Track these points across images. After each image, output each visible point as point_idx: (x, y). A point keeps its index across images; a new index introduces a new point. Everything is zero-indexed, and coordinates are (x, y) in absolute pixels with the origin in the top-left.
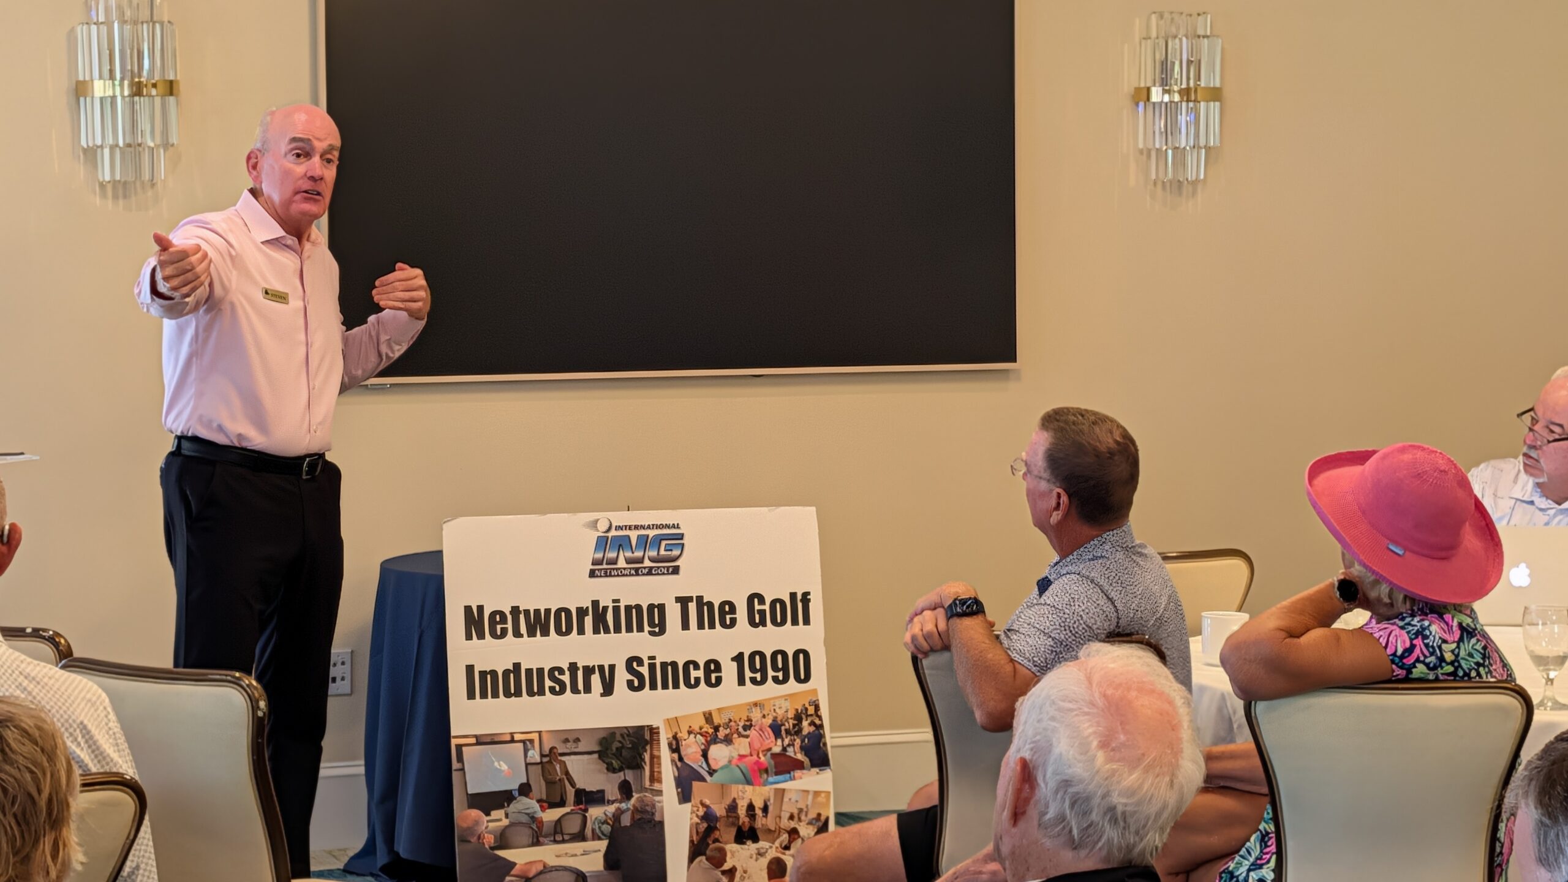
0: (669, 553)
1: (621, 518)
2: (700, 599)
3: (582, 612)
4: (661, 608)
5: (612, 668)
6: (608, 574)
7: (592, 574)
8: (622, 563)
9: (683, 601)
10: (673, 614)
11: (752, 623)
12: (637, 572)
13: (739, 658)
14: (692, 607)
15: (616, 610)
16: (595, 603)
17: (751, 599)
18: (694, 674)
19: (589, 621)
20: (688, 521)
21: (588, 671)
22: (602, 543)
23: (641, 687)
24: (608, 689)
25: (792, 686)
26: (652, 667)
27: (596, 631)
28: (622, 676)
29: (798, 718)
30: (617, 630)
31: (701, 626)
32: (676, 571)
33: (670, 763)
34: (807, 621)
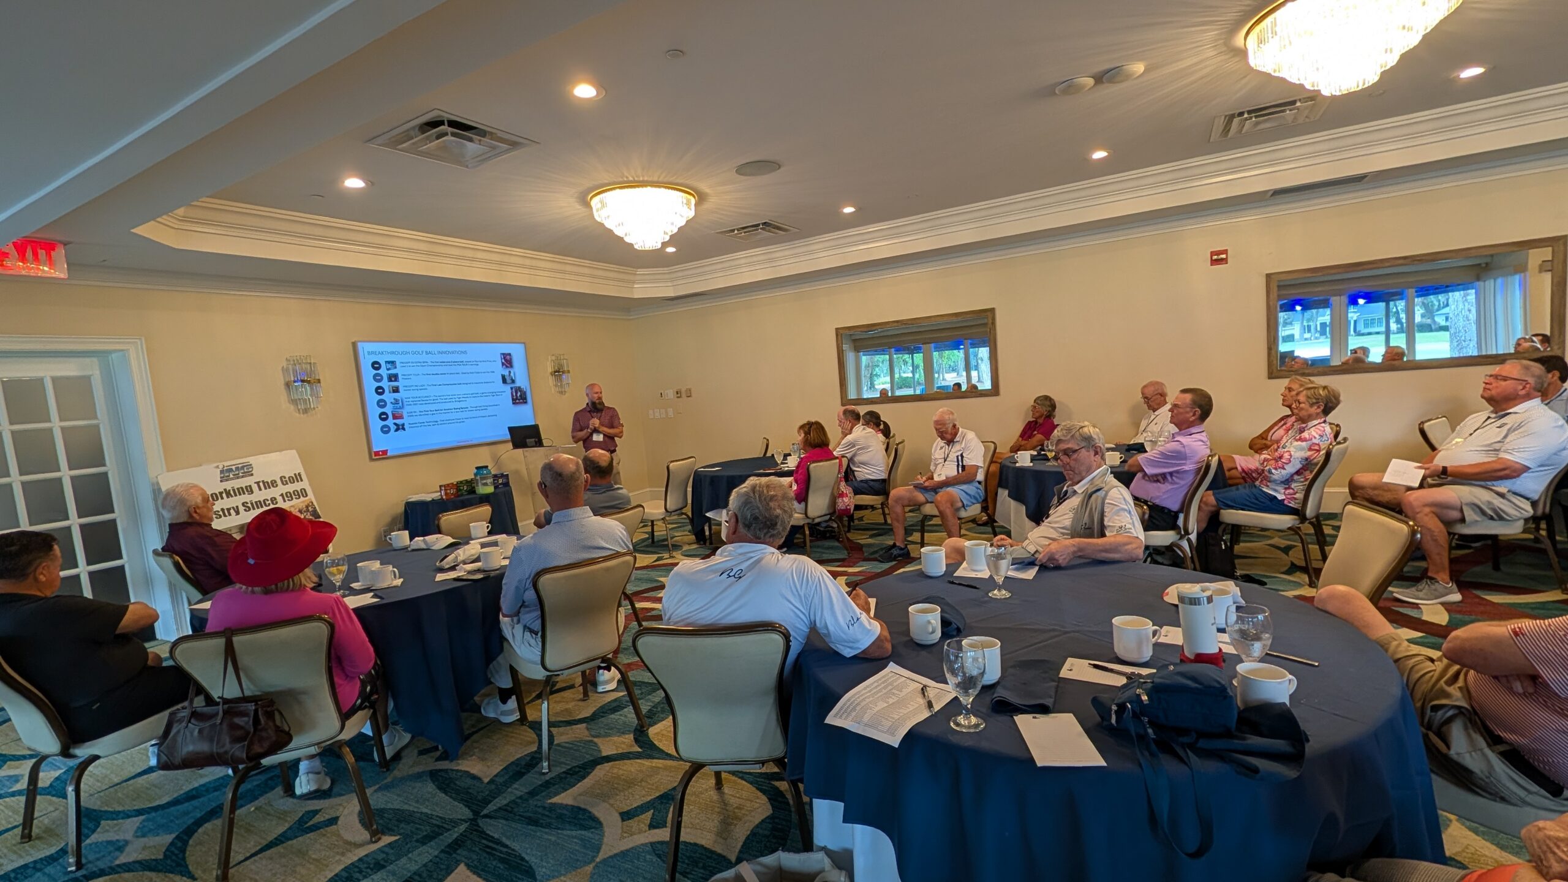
0: (248, 470)
1: (226, 464)
2: (263, 481)
3: (221, 493)
4: (250, 486)
5: (237, 507)
6: (227, 480)
7: (221, 481)
8: (231, 476)
9: (258, 483)
10: (255, 487)
11: (283, 484)
12: (238, 478)
13: (282, 495)
14: (261, 484)
15: (234, 490)
16: (225, 490)
17: (281, 478)
18: (267, 503)
19: (224, 495)
20: (251, 460)
21: (229, 510)
22: (222, 472)
23: (250, 510)
24: (238, 513)
25: (302, 499)
26: (252, 504)
27: (228, 497)
28: (241, 509)
29: (307, 507)
30: (236, 495)
31: (266, 488)
32: (252, 475)
34: (302, 480)
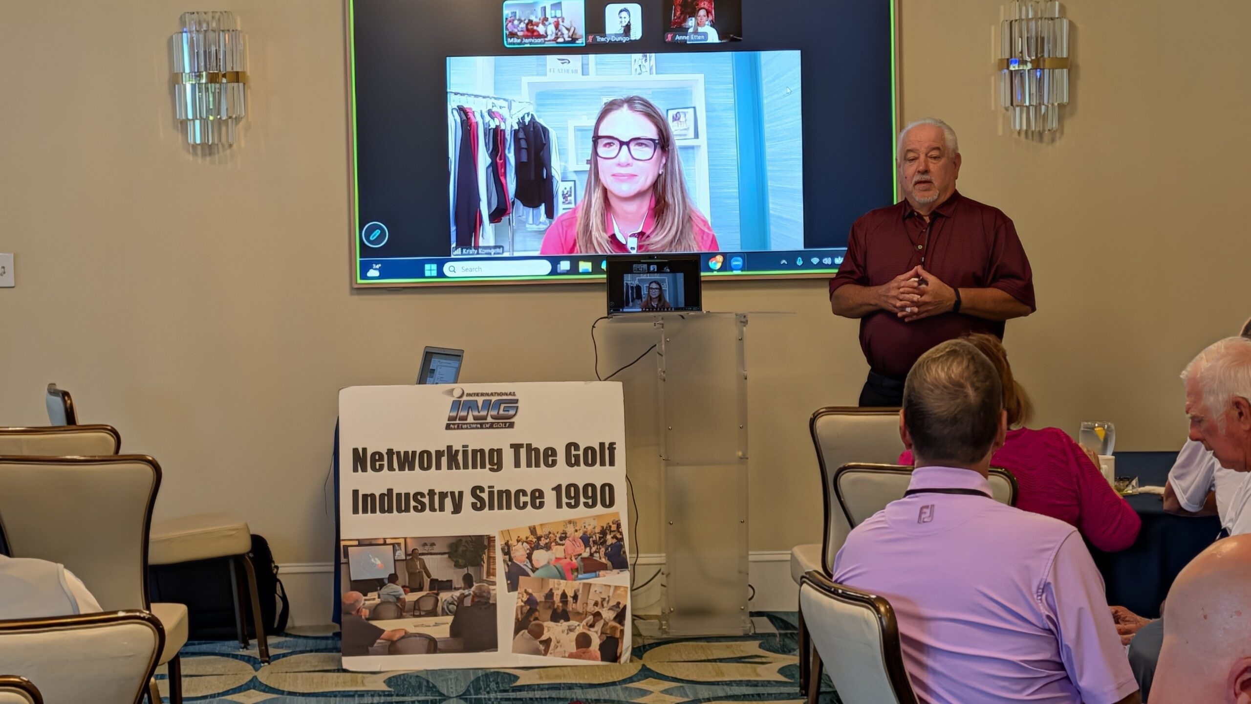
0: (506, 413)
1: (470, 388)
2: (529, 446)
3: (439, 454)
4: (499, 451)
5: (461, 494)
6: (459, 427)
7: (448, 427)
8: (470, 419)
9: (516, 447)
10: (508, 456)
11: (569, 464)
12: (482, 426)
13: (558, 489)
14: (523, 452)
15: (465, 453)
16: (449, 448)
17: (569, 446)
18: (523, 499)
19: (444, 460)
20: (522, 390)
21: (443, 496)
22: (456, 405)
23: (482, 508)
24: (457, 509)
25: (599, 509)
26: (491, 494)
27: (450, 467)
28: (468, 499)
29: (604, 533)
30: (466, 467)
31: (529, 465)
32: (511, 425)
33: (502, 562)
34: (612, 463)
